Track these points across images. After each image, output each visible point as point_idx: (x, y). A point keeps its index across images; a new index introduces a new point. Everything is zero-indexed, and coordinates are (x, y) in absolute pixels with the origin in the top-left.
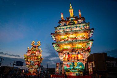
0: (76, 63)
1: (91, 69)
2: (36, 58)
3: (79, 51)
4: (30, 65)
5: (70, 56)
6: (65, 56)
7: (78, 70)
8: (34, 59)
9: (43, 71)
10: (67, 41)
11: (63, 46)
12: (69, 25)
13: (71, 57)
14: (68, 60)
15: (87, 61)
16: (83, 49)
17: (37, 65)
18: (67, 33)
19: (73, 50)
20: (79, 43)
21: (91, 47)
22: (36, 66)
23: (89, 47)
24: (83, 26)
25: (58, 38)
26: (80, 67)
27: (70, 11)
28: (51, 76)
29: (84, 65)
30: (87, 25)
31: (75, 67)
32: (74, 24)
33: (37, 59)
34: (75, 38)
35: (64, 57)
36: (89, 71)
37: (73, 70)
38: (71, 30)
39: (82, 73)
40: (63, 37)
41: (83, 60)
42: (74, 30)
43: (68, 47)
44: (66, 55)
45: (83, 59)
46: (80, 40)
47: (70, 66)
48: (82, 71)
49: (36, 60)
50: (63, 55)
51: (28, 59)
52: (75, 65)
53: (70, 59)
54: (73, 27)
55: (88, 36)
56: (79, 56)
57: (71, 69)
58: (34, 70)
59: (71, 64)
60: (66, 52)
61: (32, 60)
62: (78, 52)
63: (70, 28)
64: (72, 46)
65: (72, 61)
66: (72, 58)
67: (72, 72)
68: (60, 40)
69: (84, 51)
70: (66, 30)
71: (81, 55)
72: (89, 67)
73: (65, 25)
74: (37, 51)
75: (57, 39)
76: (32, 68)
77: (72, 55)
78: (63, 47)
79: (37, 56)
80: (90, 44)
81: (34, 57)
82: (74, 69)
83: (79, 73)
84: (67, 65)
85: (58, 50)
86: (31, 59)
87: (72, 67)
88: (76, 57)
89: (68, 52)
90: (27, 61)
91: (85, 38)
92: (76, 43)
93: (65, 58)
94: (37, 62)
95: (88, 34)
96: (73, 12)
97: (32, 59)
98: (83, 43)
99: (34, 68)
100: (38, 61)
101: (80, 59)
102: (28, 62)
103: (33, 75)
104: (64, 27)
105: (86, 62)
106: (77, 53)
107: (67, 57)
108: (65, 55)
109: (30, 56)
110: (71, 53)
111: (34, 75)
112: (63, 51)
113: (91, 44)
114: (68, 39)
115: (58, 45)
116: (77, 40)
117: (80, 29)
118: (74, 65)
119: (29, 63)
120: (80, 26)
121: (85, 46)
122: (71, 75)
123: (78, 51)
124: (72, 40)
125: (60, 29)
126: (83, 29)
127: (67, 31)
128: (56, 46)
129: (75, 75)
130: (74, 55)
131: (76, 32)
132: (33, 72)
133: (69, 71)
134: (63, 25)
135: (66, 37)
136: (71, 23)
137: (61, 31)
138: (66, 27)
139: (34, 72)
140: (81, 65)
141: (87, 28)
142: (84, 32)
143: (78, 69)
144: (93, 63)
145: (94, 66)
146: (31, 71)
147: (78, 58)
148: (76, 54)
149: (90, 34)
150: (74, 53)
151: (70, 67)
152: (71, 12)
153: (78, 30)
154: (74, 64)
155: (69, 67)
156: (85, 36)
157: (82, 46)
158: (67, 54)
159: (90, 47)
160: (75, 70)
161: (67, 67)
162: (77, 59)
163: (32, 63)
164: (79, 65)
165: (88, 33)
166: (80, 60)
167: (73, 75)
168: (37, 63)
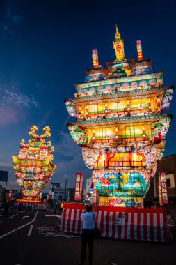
0: (125, 176)
1: (165, 191)
2: (39, 163)
3: (133, 143)
4: (26, 180)
6: (99, 157)
7: (129, 193)
8: (36, 166)
9: (59, 194)
10: (104, 117)
11: (94, 132)
12: (111, 78)
13: (113, 160)
14: (107, 168)
15: (155, 171)
16: (145, 139)
17: (42, 180)
18: (105, 99)
19: (120, 141)
20: (135, 124)
21: (165, 133)
22: (40, 184)
23: (159, 133)
24: (147, 81)
25: (82, 112)
26: (137, 186)
27: (115, 47)
28: (62, 205)
29: (147, 181)
30: (156, 79)
31: (122, 185)
32: (125, 76)
33: (41, 168)
34: (125, 111)
35: (96, 158)
36: (160, 196)
37: (118, 193)
38: (116, 90)
39: (140, 201)
40: (94, 108)
41: (145, 167)
42: (122, 89)
43: (107, 133)
44: (100, 153)
45: (144, 164)
46: (139, 114)
47: (109, 181)
48: (140, 196)
49: (38, 170)
50: (93, 153)
51: (21, 166)
52: (122, 181)
53: (110, 164)
54: (121, 84)
55: (159, 105)
56: (135, 157)
57: (112, 191)
58: (33, 192)
59: (113, 177)
60: (102, 146)
61: (29, 169)
62: (132, 147)
63: (112, 85)
64: (117, 130)
65: (117, 168)
66: (115, 162)
67: (115, 198)
68: (87, 116)
69: (146, 143)
70: (102, 91)
71: (139, 154)
72: (160, 187)
73: (101, 79)
74: (42, 148)
75: (80, 113)
76: (30, 188)
77: (117, 155)
78: (94, 134)
79: (41, 161)
80: (162, 125)
81: (34, 163)
82: (120, 189)
83: (133, 200)
84: (103, 180)
85: (82, 141)
86: (27, 166)
87: (115, 186)
88: (126, 159)
89: (106, 145)
90: (20, 171)
91: (150, 110)
92: (127, 125)
93: (97, 162)
94: (41, 173)
95: (158, 100)
96: (122, 50)
97: (31, 166)
98: (145, 123)
99: (34, 186)
100: (45, 172)
101: (136, 164)
102: (22, 173)
103: (32, 203)
104: (97, 84)
105: (153, 175)
106: (128, 150)
107: (104, 158)
108: (98, 155)
109: (26, 159)
110: (113, 150)
111: (35, 203)
112: (93, 142)
113: (167, 126)
114: (106, 114)
115: (81, 127)
116: (129, 115)
117: (139, 88)
118: (120, 180)
119: (23, 177)
120: (138, 82)
121: (150, 132)
122: (112, 204)
123: (131, 145)
124: (117, 116)
125: (88, 89)
126: (146, 87)
127: (105, 93)
128: (75, 131)
129: (123, 205)
130: (121, 155)
131: (127, 96)
132: (33, 197)
133: (106, 195)
134: (95, 79)
135: (101, 108)
136: (115, 74)
137: (90, 93)
138: (103, 83)
139: (35, 197)
140: (139, 180)
141: (157, 86)
142: (150, 96)
143: (131, 191)
144: (171, 177)
145: (173, 185)
146: (26, 192)
147: (130, 161)
148: (126, 152)
149: (165, 101)
150: (121, 149)
151: (109, 184)
152: (119, 48)
153: (132, 89)
154: (120, 178)
155: (107, 186)
156: (152, 105)
157: (143, 131)
158: (103, 151)
159: (162, 134)
160: (121, 193)
161: (103, 185)
162: (128, 164)
163: (31, 176)
164: (133, 180)
165: (158, 97)
166: (137, 167)
167: (117, 205)
168: (42, 176)
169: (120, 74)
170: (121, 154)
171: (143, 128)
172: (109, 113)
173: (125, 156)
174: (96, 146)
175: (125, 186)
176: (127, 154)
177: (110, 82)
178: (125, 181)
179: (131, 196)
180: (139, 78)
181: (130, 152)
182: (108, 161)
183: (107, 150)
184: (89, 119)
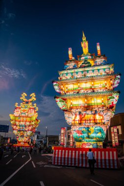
0: (92, 129)
1: (116, 137)
2: (28, 119)
3: (97, 109)
4: (20, 131)
5: (83, 116)
7: (95, 140)
8: (26, 121)
9: (40, 140)
10: (78, 93)
11: (71, 101)
12: (81, 67)
13: (84, 119)
14: (80, 124)
15: (109, 125)
16: (104, 106)
17: (31, 130)
18: (78, 81)
19: (88, 108)
20: (97, 97)
21: (116, 102)
22: (29, 133)
23: (112, 103)
24: (104, 69)
26: (99, 135)
27: (83, 45)
28: (53, 148)
29: (105, 132)
30: (109, 68)
31: (90, 134)
32: (90, 66)
33: (30, 122)
34: (91, 88)
35: (73, 118)
36: (113, 141)
37: (88, 140)
38: (85, 75)
39: (101, 144)
40: (71, 87)
41: (104, 123)
42: (88, 75)
43: (80, 102)
44: (76, 115)
45: (103, 121)
46: (99, 91)
47: (82, 132)
48: (101, 141)
49: (28, 123)
50: (71, 115)
51: (16, 121)
52: (90, 132)
53: (82, 122)
54: (88, 71)
55: (112, 85)
56: (97, 117)
57: (84, 138)
58: (25, 139)
59: (84, 129)
60: (77, 110)
61: (22, 123)
62: (96, 111)
63: (82, 72)
64: (86, 100)
65: (87, 124)
67: (86, 142)
69: (105, 108)
70: (76, 76)
71: (100, 115)
72: (113, 135)
73: (75, 68)
74: (30, 108)
75: (62, 90)
76: (22, 136)
77: (86, 116)
78: (71, 103)
79: (30, 117)
80: (114, 98)
81: (25, 119)
82: (88, 137)
83: (97, 144)
84: (78, 132)
85: (64, 108)
86: (20, 121)
87: (85, 135)
88: (92, 118)
89: (79, 110)
90: (15, 125)
91: (106, 88)
92: (92, 97)
93: (74, 120)
94: (30, 126)
95: (111, 82)
96: (87, 47)
97: (23, 121)
98: (103, 96)
99: (25, 135)
100: (32, 125)
101: (98, 121)
102: (17, 126)
103: (24, 146)
104: (73, 71)
105: (108, 127)
106: (93, 112)
107: (78, 118)
108: (74, 116)
109: (19, 117)
110: (84, 113)
111: (26, 146)
112: (71, 108)
113: (117, 98)
114: (79, 90)
115: (63, 99)
116: (94, 91)
117: (99, 74)
118: (89, 131)
119: (17, 128)
120: (98, 70)
121: (106, 101)
122: (84, 146)
123: (95, 110)
124: (86, 92)
125: (67, 74)
126: (104, 74)
127: (78, 77)
128: (60, 101)
129: (91, 147)
131: (92, 79)
132: (24, 142)
133: (80, 141)
134: (71, 68)
135: (76, 86)
136: (84, 65)
137: (69, 77)
138: (76, 70)
139: (26, 142)
140: (101, 131)
141: (110, 73)
142: (106, 79)
143: (96, 138)
144: (119, 127)
145: (120, 133)
146: (20, 139)
147: (95, 120)
148: (92, 114)
149: (116, 82)
150: (89, 112)
151: (82, 134)
152: (85, 46)
153: (95, 75)
155: (80, 135)
156: (107, 85)
157: (102, 101)
158: (78, 113)
159: (114, 103)
160: (90, 140)
161: (78, 135)
162: (94, 122)
163: (23, 128)
164: (97, 131)
165: (111, 80)
166: (99, 123)
167: (87, 147)
168: (30, 128)
169: (87, 65)
170: (89, 115)
171: (102, 99)
172: (81, 89)
173: (91, 117)
174: (73, 110)
175: (92, 135)
176: (93, 116)
177: (81, 70)
178: (92, 132)
179: (96, 141)
180: (99, 68)
181: (95, 114)
182: (81, 120)
183: (80, 113)
184: (68, 93)
